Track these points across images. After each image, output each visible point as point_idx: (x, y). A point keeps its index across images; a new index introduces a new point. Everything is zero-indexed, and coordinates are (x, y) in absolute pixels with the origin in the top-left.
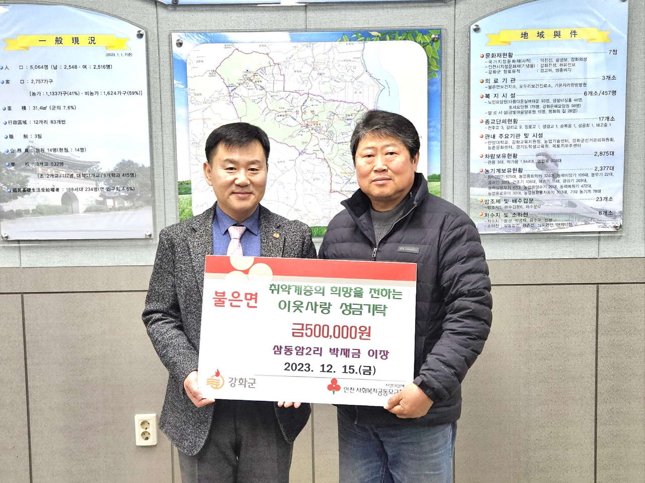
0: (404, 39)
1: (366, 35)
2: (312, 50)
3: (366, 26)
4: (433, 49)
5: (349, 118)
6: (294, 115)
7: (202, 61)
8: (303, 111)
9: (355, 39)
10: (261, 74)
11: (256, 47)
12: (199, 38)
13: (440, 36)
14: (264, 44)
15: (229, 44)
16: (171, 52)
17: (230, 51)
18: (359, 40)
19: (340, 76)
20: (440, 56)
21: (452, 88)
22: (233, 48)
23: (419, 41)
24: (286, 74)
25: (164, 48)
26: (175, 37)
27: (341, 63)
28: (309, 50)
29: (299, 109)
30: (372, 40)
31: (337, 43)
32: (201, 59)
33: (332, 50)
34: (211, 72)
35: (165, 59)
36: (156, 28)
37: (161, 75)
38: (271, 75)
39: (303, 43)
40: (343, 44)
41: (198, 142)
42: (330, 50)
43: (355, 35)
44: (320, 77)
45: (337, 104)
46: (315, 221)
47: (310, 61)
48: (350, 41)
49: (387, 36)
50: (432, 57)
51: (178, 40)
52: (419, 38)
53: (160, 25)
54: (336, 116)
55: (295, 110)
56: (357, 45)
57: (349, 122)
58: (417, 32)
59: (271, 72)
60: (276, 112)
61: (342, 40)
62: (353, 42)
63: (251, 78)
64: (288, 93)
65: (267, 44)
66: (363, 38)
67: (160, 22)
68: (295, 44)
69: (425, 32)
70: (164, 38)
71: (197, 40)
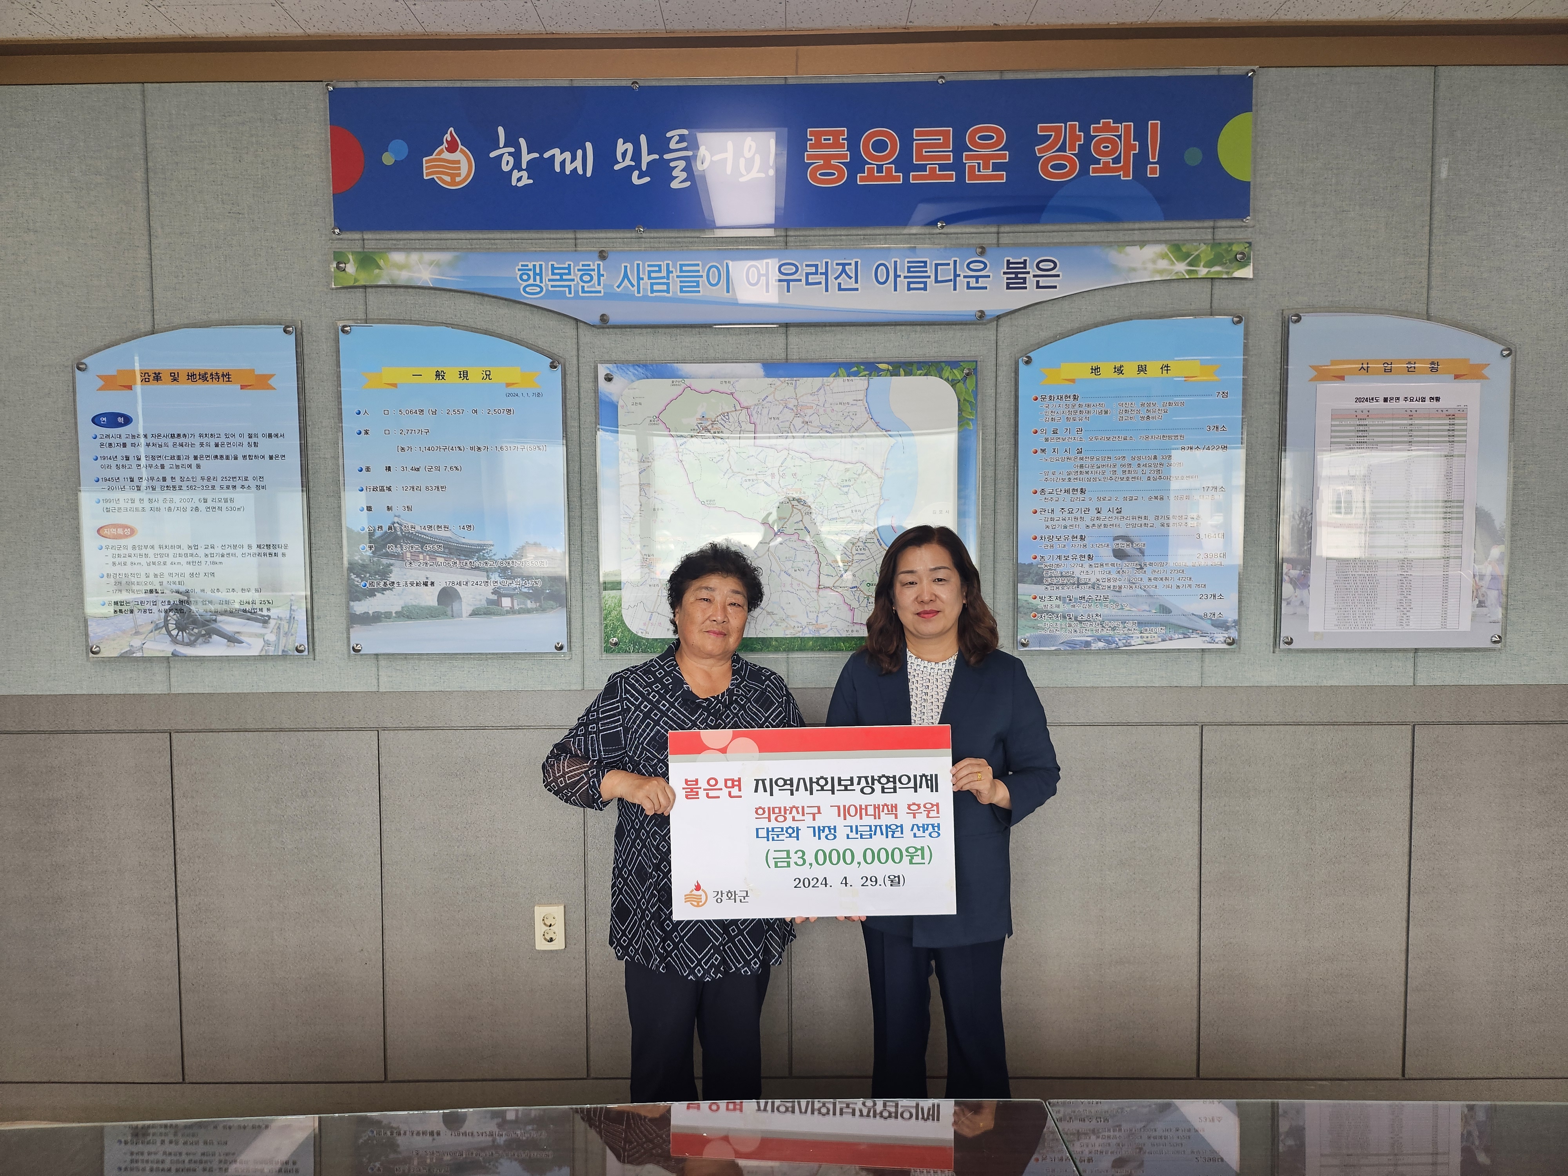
0: (926, 375)
1: (871, 368)
2: (795, 389)
3: (871, 355)
4: (966, 388)
5: (846, 484)
6: (768, 479)
7: (640, 404)
8: (781, 474)
9: (856, 374)
10: (723, 422)
11: (716, 384)
12: (636, 372)
13: (975, 369)
14: (727, 380)
15: (678, 380)
16: (596, 390)
17: (679, 390)
18: (861, 374)
19: (833, 426)
20: (976, 399)
21: (993, 442)
22: (683, 386)
23: (946, 377)
24: (758, 422)
25: (587, 385)
26: (602, 371)
27: (836, 408)
28: (791, 388)
29: (776, 472)
30: (880, 376)
31: (831, 379)
32: (638, 401)
33: (822, 389)
34: (652, 419)
35: (588, 401)
36: (575, 358)
37: (582, 422)
38: (737, 424)
39: (782, 379)
40: (840, 380)
41: (632, 516)
42: (820, 389)
43: (855, 369)
44: (806, 426)
45: (829, 463)
46: (796, 629)
47: (792, 403)
48: (848, 376)
49: (901, 369)
50: (965, 400)
51: (607, 375)
52: (947, 373)
53: (580, 353)
54: (827, 482)
55: (769, 472)
56: (860, 383)
57: (846, 489)
58: (943, 365)
59: (737, 419)
60: (742, 475)
61: (837, 375)
62: (853, 378)
63: (709, 428)
64: (760, 449)
65: (732, 381)
66: (867, 372)
67: (582, 348)
68: (770, 380)
69: (954, 364)
70: (586, 370)
71: (634, 374)
